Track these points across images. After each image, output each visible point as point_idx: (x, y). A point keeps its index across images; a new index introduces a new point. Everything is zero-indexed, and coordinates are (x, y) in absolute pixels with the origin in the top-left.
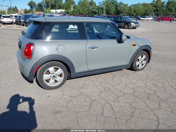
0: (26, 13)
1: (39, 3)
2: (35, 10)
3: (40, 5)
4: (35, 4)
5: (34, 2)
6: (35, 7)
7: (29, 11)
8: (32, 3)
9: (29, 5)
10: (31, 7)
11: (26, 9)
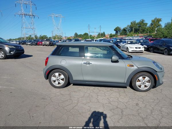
0: (111, 37)
1: (123, 29)
2: (119, 34)
3: (124, 30)
4: (121, 29)
5: (119, 28)
6: (120, 32)
7: (114, 36)
8: (118, 29)
9: (115, 30)
10: (117, 32)
11: (111, 34)
